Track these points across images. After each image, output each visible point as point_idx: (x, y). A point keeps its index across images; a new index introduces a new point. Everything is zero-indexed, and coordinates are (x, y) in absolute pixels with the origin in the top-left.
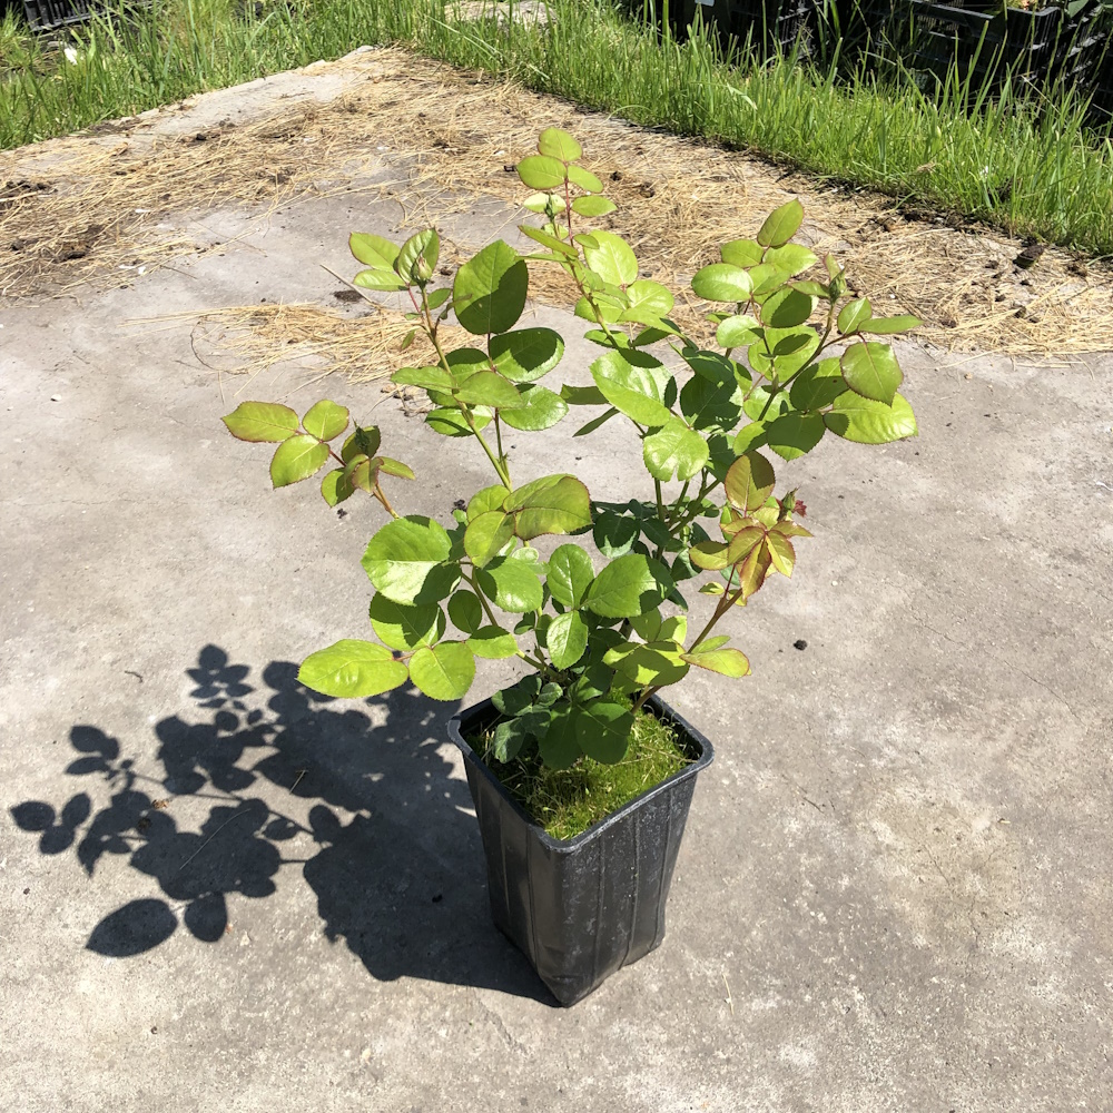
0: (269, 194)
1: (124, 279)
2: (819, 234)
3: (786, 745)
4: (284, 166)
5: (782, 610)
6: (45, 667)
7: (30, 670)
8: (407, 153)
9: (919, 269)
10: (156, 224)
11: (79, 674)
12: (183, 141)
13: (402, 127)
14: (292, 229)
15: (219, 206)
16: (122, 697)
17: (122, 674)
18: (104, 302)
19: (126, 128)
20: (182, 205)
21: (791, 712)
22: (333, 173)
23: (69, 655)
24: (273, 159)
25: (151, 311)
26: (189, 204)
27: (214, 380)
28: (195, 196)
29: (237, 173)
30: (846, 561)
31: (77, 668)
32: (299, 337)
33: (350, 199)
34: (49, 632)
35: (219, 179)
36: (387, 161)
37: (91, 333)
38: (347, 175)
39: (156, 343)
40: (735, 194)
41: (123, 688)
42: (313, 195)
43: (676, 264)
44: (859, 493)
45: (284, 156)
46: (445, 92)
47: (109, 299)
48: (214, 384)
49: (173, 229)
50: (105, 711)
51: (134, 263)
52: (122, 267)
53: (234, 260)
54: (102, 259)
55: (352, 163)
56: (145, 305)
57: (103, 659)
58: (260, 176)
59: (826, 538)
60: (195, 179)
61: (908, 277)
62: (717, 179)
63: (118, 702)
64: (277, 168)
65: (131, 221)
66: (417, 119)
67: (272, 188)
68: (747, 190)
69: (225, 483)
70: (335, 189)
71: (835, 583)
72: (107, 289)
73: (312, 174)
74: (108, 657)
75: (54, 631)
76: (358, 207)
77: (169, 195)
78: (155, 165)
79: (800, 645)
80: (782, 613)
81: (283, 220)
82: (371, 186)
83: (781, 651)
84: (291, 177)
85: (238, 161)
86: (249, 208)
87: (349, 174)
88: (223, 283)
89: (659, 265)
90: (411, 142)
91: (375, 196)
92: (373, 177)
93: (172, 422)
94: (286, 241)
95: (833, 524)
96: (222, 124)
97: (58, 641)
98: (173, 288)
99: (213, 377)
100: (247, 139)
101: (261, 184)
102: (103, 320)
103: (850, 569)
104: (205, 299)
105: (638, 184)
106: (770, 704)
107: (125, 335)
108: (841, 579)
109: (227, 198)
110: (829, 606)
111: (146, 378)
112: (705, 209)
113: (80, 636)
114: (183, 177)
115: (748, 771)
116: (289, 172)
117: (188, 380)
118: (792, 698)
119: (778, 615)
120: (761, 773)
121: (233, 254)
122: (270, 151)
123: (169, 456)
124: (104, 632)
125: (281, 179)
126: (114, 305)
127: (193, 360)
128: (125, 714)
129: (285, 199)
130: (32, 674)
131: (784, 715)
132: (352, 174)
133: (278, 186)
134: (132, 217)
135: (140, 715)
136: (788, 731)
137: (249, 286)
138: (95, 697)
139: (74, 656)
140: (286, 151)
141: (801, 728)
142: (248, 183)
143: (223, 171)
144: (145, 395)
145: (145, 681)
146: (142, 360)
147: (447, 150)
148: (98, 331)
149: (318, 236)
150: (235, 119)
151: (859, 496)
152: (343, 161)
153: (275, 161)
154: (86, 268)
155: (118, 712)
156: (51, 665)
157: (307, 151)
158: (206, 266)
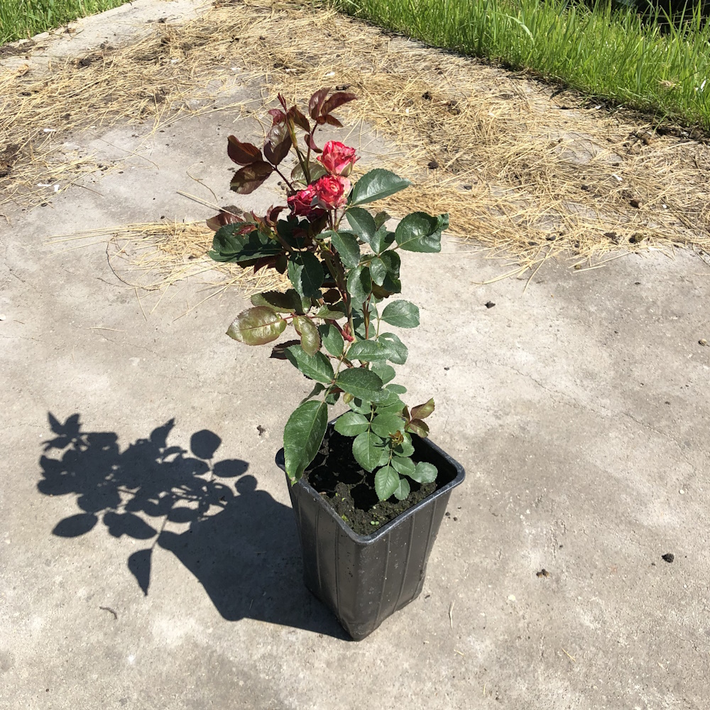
0: (151, 113)
1: (43, 197)
2: (595, 148)
3: (679, 666)
4: (159, 86)
5: (646, 521)
6: (28, 605)
7: (15, 609)
8: (256, 74)
9: (679, 180)
10: (62, 143)
11: (60, 613)
12: (73, 63)
13: (248, 50)
14: (175, 146)
15: (112, 125)
16: (101, 637)
17: (98, 610)
18: (30, 220)
19: (24, 51)
20: (81, 124)
21: (676, 630)
22: (200, 93)
23: (47, 591)
24: (149, 80)
25: (70, 228)
26: (87, 123)
27: (132, 297)
28: (90, 115)
29: (122, 93)
30: (685, 468)
31: (57, 606)
32: (198, 253)
33: (217, 117)
34: (27, 566)
35: (108, 99)
36: (241, 81)
37: (22, 251)
38: (212, 94)
39: (78, 260)
40: (522, 111)
41: (101, 627)
42: (186, 113)
43: (490, 178)
44: (681, 399)
45: (157, 77)
46: (277, 16)
47: (33, 216)
48: (133, 301)
49: (77, 147)
50: (89, 652)
51: (50, 181)
52: (40, 185)
53: (132, 177)
54: (22, 178)
55: (213, 83)
56: (64, 222)
57: (79, 594)
58: (141, 96)
59: (664, 445)
60: (88, 99)
61: (671, 188)
62: (506, 97)
63: (98, 642)
64: (153, 88)
65: (42, 140)
66: (259, 42)
67: (152, 108)
68: (531, 107)
69: (159, 402)
70: (204, 108)
71: (682, 492)
72: (30, 207)
73: (182, 94)
74: (82, 592)
75: (31, 565)
76: (224, 125)
77: (69, 115)
78: (54, 86)
79: (668, 558)
80: (645, 524)
81: (167, 138)
82: (232, 105)
83: (653, 564)
84: (167, 97)
85: (121, 82)
86: (136, 127)
87: (213, 94)
88: (126, 199)
89: (477, 179)
90: (257, 63)
91: (237, 115)
92: (232, 96)
93: (103, 340)
94: (172, 158)
95: (667, 430)
96: (102, 46)
97: (36, 576)
98: (85, 206)
99: (131, 293)
100: (125, 61)
101: (143, 104)
102: (31, 238)
103: (691, 477)
104: (113, 215)
105: (445, 102)
106: (657, 622)
107: (51, 252)
108: (685, 486)
109: (117, 117)
110: (681, 515)
111: (75, 295)
112: (502, 125)
113: (55, 569)
114: (78, 97)
115: (653, 694)
116: (164, 92)
117: (111, 296)
118: (673, 614)
119: (643, 526)
120: (666, 698)
121: (130, 171)
122: (145, 72)
123: (106, 374)
124: (76, 564)
125: (158, 99)
126: (38, 222)
127: (110, 277)
128: (107, 655)
129: (164, 118)
130: (17, 614)
131: (670, 634)
132: (215, 94)
133: (157, 105)
134: (41, 137)
135: (120, 656)
136: (678, 650)
137: (148, 203)
138: (78, 638)
139: (53, 592)
140: (159, 72)
141: (688, 646)
142: (132, 103)
143: (110, 92)
144: (77, 312)
145: (119, 616)
146: (70, 278)
147: (288, 70)
148: (28, 249)
149: (197, 153)
150: (112, 42)
151: (681, 401)
152: (207, 81)
153: (150, 82)
154: (10, 186)
155: (100, 653)
156: (34, 603)
157: (175, 72)
158: (110, 183)
